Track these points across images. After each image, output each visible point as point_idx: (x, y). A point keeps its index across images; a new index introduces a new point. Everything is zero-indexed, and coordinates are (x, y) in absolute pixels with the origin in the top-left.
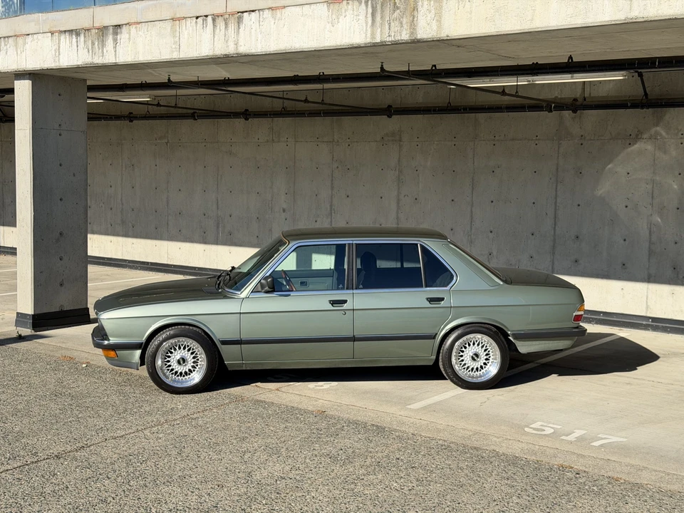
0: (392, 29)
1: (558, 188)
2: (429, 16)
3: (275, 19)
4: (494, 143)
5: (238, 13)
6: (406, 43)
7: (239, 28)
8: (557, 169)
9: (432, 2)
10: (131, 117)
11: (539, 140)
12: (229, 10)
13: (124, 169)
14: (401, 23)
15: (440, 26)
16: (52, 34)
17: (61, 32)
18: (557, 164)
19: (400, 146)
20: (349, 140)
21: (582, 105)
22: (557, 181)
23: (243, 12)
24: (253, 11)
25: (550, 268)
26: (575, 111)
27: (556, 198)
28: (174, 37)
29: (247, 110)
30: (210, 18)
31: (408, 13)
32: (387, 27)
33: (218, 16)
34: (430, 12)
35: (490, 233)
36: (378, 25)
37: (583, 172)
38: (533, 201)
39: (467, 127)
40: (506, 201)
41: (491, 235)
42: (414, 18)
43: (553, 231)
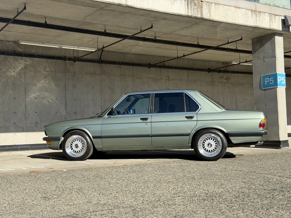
0: (195, 12)
2: (207, 11)
4: (35, 72)
6: (199, 18)
8: (65, 85)
9: (207, 6)
11: (56, 72)
18: (65, 83)
22: (65, 90)
31: (200, 8)
32: (193, 11)
34: (207, 9)
35: (36, 113)
36: (190, 9)
37: (76, 86)
38: (55, 98)
39: (20, 64)
40: (43, 98)
41: (36, 114)
42: (202, 10)
43: (65, 111)
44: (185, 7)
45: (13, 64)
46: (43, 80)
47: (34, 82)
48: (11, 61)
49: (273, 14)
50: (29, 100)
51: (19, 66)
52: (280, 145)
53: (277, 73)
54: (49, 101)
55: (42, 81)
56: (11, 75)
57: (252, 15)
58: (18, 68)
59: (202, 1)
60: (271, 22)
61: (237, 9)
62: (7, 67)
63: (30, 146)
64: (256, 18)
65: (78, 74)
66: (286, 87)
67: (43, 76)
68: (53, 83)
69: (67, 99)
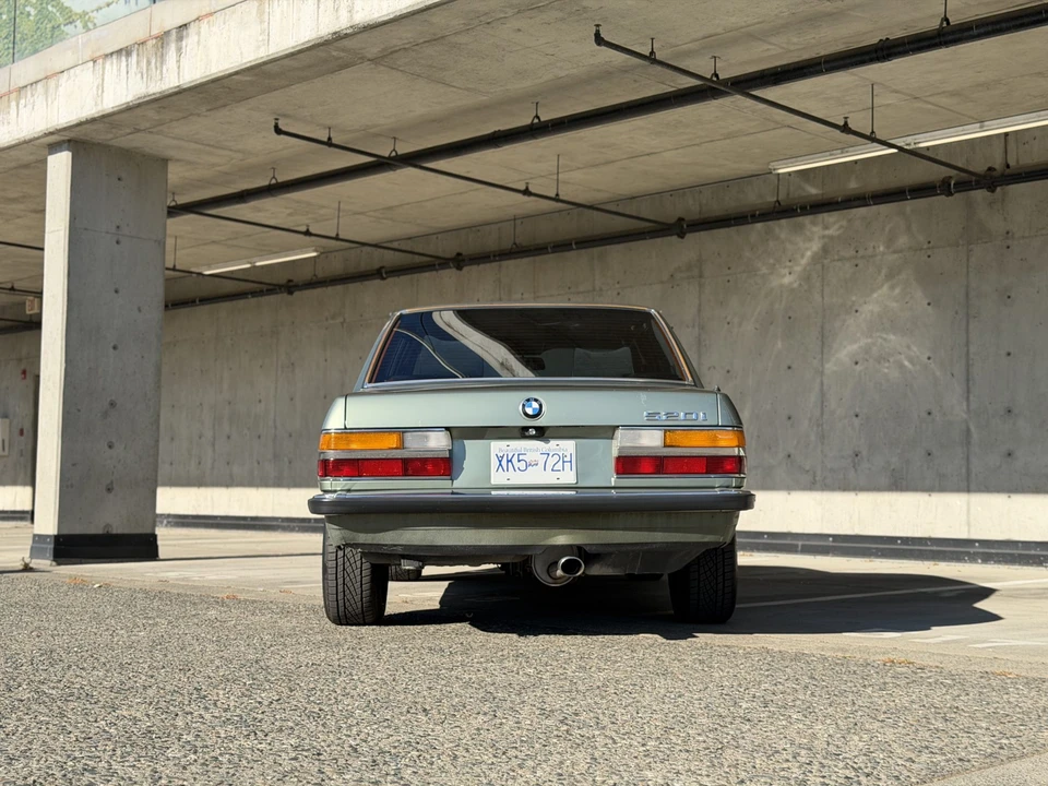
1: (971, 327)
4: (856, 262)
8: (967, 294)
10: (290, 287)
11: (933, 248)
13: (279, 372)
16: (95, 62)
17: (106, 56)
18: (967, 286)
19: (701, 286)
20: (617, 286)
21: (1003, 175)
22: (968, 315)
25: (964, 470)
26: (992, 189)
27: (967, 344)
28: (262, 22)
29: (459, 254)
35: (854, 418)
37: (1013, 295)
38: (928, 354)
39: (810, 240)
40: (881, 359)
41: (856, 422)
43: (965, 404)
45: (788, 246)
46: (885, 288)
47: (854, 298)
48: (783, 236)
50: (835, 368)
51: (807, 249)
54: (901, 366)
55: (880, 292)
56: (782, 286)
58: (803, 256)
62: (771, 261)
63: (833, 541)
65: (1023, 237)
67: (884, 272)
68: (919, 294)
69: (971, 356)
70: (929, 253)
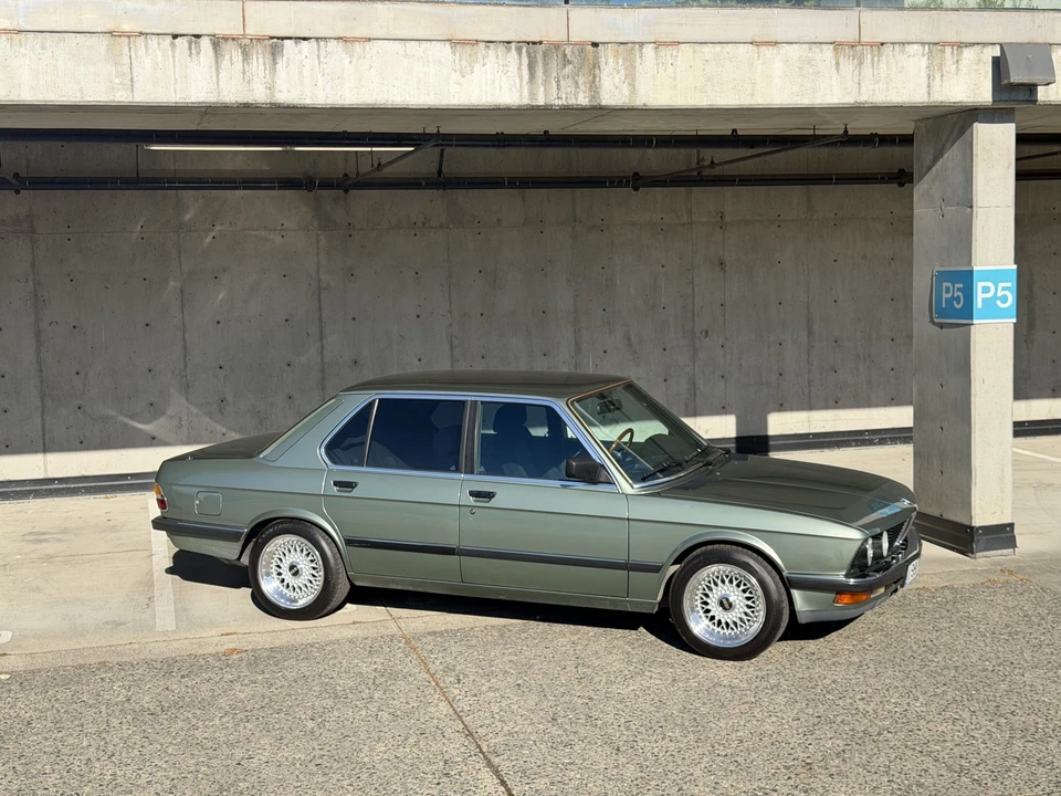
0: (562, 89)
1: (323, 296)
2: (617, 77)
3: (352, 56)
4: (214, 235)
5: (272, 38)
6: (583, 109)
7: (275, 62)
9: (620, 60)
11: (286, 230)
12: (251, 31)
14: (576, 83)
15: (633, 91)
18: (318, 264)
19: (33, 241)
22: (319, 287)
23: (283, 38)
24: (305, 39)
26: (346, 191)
27: (320, 311)
28: (117, 64)
30: (205, 43)
31: (585, 70)
32: (554, 85)
33: (226, 39)
34: (618, 72)
35: (219, 370)
36: (540, 81)
37: (355, 274)
38: (285, 317)
39: (163, 210)
40: (241, 320)
41: (221, 373)
42: (594, 77)
43: (319, 357)
44: (521, 78)
45: (139, 213)
47: (212, 267)
49: (945, 44)
51: (160, 218)
52: (972, 541)
53: (975, 269)
54: (262, 327)
57: (838, 64)
58: (156, 224)
59: (595, 45)
60: (938, 76)
61: (763, 48)
62: (121, 225)
64: (856, 72)
65: (362, 229)
66: (1015, 320)
67: (241, 246)
68: (274, 269)
69: (324, 320)
70: (283, 233)
